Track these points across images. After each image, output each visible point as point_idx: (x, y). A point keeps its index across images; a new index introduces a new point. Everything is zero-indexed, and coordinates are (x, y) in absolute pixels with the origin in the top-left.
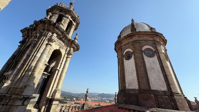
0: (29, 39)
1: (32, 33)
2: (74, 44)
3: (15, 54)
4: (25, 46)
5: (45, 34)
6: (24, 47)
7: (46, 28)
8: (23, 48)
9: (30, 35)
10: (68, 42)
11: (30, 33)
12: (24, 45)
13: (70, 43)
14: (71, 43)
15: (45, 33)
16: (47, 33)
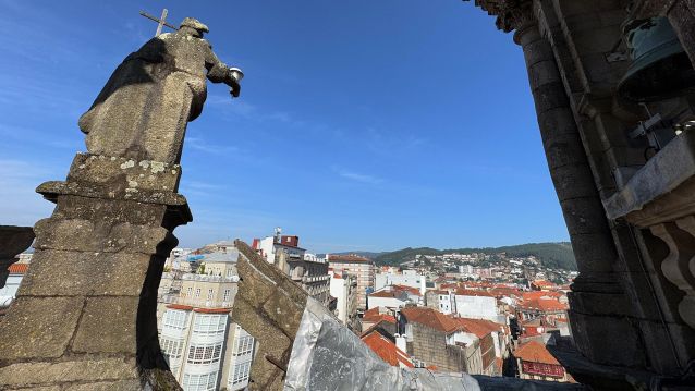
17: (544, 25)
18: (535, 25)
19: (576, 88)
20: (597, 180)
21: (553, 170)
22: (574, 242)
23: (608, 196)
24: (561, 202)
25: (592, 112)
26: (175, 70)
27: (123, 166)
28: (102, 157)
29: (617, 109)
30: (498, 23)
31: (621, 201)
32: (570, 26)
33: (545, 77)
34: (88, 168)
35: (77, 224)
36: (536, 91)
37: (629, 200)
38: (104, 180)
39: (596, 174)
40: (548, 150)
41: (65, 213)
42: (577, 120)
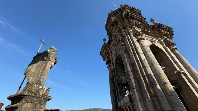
0: (111, 55)
1: (109, 48)
2: (163, 29)
3: (111, 77)
4: (113, 63)
5: (126, 33)
6: (113, 65)
7: (121, 26)
8: (113, 67)
9: (109, 51)
10: (152, 32)
11: (108, 49)
12: (111, 63)
13: (156, 31)
14: (158, 30)
15: (125, 31)
16: (126, 30)
17: (112, 67)
18: (111, 66)
19: (116, 81)
20: (117, 98)
21: (111, 94)
22: (113, 110)
23: (119, 101)
24: (112, 101)
25: (118, 86)
26: (50, 60)
27: (40, 88)
28: (36, 85)
29: (120, 86)
30: (103, 59)
31: (121, 103)
32: (116, 70)
33: (111, 76)
34: (32, 87)
35: (28, 104)
36: (110, 78)
37: (122, 103)
38: (35, 91)
39: (117, 97)
40: (111, 90)
41: (26, 101)
42: (115, 86)
